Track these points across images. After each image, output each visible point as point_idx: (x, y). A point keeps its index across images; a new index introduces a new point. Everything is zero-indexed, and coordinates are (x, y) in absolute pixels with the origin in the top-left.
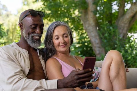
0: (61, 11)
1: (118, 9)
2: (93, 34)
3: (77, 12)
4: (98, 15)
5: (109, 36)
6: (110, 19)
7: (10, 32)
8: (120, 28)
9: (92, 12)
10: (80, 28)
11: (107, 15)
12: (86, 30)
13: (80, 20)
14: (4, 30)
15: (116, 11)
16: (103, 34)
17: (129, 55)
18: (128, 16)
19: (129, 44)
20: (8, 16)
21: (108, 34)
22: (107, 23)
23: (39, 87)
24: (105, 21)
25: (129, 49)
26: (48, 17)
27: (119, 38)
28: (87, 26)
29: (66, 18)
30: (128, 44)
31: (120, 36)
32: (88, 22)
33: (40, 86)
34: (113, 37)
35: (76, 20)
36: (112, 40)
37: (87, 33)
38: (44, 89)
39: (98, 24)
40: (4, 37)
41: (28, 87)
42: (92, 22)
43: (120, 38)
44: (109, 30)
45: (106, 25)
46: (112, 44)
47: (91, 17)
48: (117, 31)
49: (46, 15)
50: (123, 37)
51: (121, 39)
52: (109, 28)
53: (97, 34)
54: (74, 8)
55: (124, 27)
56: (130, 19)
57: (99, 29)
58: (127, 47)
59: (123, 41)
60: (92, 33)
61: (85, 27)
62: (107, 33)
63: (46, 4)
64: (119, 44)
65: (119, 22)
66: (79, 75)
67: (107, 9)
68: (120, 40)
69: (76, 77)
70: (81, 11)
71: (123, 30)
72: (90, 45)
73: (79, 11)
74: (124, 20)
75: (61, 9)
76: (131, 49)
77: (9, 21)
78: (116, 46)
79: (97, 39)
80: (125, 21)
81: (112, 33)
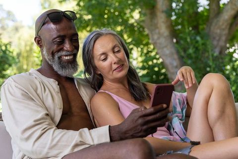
0: (109, 14)
1: (209, 5)
2: (167, 51)
3: (136, 15)
4: (174, 18)
5: (195, 52)
6: (195, 24)
7: (23, 57)
8: (214, 38)
9: (163, 12)
10: (144, 42)
11: (190, 17)
12: (155, 44)
13: (143, 28)
14: (12, 53)
15: (204, 8)
16: (185, 50)
17: (232, 83)
18: (227, 16)
19: (231, 64)
20: (17, 29)
21: (194, 50)
22: (191, 31)
23: (79, 143)
24: (186, 27)
25: (232, 74)
26: (88, 26)
27: (213, 55)
28: (156, 37)
29: (119, 25)
30: (229, 64)
31: (214, 52)
32: (157, 31)
33: (81, 141)
34: (202, 53)
35: (136, 29)
36: (200, 60)
37: (156, 51)
38: (87, 146)
39: (174, 34)
40: (13, 65)
41: (59, 144)
42: (164, 30)
43: (215, 54)
44: (194, 41)
45: (189, 34)
46: (202, 65)
47: (163, 22)
48: (208, 43)
49: (84, 22)
50: (221, 53)
51: (217, 57)
52: (195, 39)
53: (174, 51)
54: (132, 7)
55: (220, 36)
56: (230, 22)
57: (177, 42)
58: (227, 70)
59: (220, 61)
60: (165, 49)
61: (153, 39)
62: (191, 47)
63: (82, 4)
64: (214, 66)
65: (212, 28)
66: (145, 118)
67: (189, 5)
68: (215, 59)
69: (140, 121)
70: (143, 12)
71: (219, 40)
72: (163, 71)
73: (140, 12)
74: (221, 23)
75: (109, 11)
76: (234, 74)
77: (19, 39)
78: (208, 69)
79: (175, 59)
80: (223, 24)
81: (201, 47)
